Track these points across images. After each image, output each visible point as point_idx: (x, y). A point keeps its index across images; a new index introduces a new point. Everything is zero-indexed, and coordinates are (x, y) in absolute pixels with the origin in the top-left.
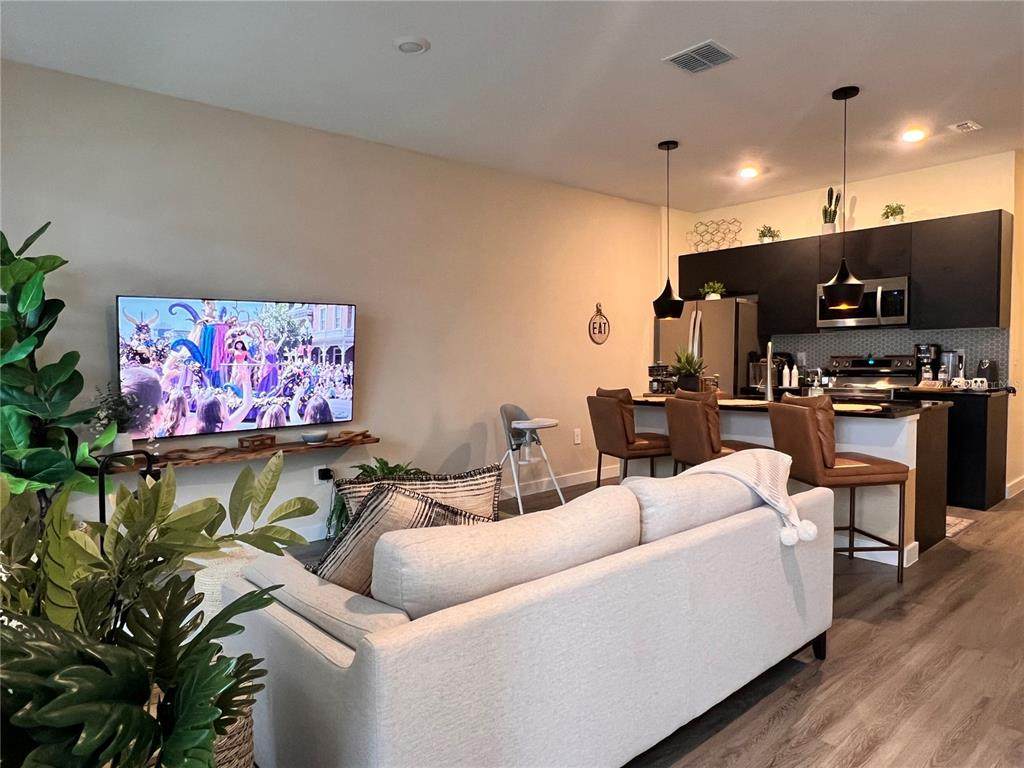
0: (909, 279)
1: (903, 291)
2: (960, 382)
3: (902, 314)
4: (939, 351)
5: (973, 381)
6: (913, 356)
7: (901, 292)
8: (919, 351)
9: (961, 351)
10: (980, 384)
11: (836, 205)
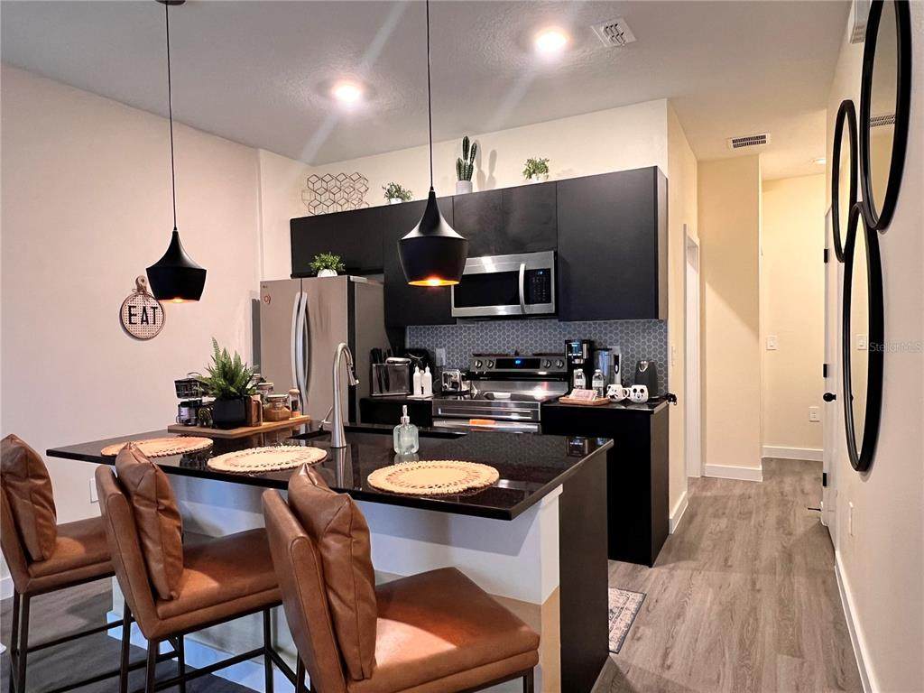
0: (556, 254)
1: (549, 269)
2: (616, 390)
3: (549, 301)
4: (593, 349)
5: (631, 389)
6: (563, 355)
7: (547, 271)
8: (570, 349)
9: (617, 350)
10: (639, 393)
11: (472, 158)
